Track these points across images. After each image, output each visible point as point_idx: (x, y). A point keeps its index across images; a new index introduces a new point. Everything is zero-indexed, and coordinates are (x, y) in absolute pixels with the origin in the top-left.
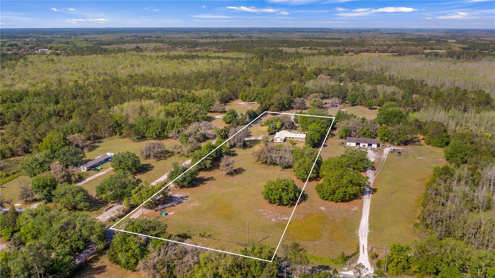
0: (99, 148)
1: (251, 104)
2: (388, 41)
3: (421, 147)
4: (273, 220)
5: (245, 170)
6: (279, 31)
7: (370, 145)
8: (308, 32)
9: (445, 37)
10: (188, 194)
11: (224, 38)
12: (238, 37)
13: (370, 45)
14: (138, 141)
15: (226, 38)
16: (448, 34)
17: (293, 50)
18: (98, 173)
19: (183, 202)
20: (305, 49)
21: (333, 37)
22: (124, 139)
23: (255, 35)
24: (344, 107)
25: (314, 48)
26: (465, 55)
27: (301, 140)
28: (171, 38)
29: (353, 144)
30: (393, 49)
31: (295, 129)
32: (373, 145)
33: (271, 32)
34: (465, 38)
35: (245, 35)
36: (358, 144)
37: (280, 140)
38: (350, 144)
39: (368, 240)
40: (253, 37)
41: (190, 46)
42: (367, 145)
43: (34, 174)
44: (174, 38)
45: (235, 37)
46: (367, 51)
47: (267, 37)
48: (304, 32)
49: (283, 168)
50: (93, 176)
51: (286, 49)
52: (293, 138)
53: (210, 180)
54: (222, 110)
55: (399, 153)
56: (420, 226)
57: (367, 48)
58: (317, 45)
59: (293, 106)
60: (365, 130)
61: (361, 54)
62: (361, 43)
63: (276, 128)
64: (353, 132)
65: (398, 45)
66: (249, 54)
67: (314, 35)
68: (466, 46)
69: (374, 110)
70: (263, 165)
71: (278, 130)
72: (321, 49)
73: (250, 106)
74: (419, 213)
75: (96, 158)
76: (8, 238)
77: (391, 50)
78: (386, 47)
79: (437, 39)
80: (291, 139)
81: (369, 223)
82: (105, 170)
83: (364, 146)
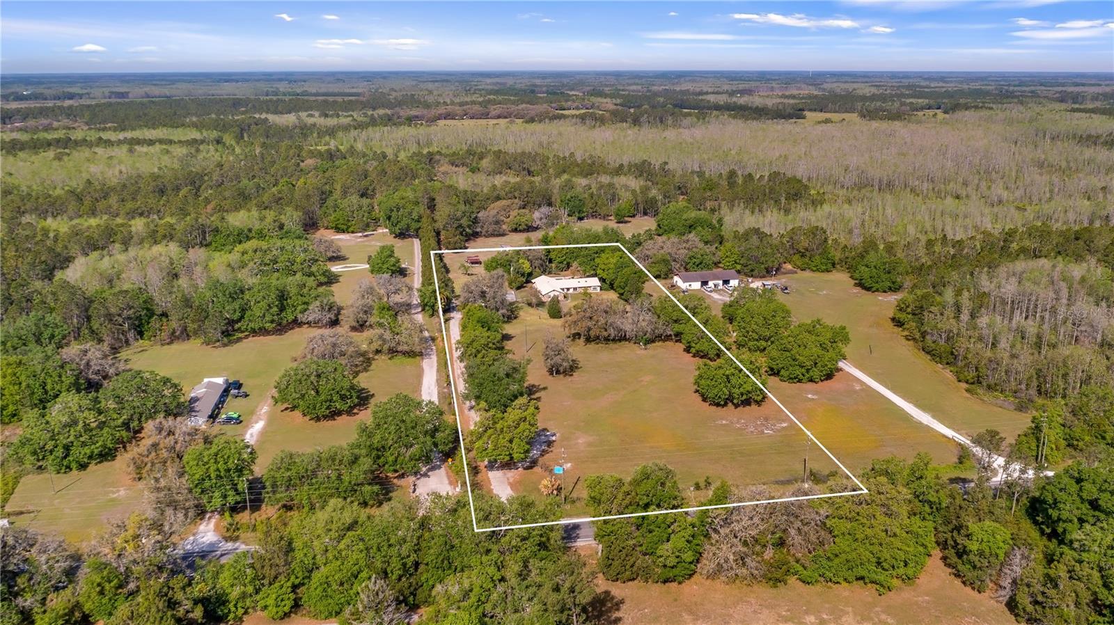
1: (366, 236)
2: (463, 95)
3: (796, 274)
4: (766, 432)
6: (179, 81)
7: (726, 282)
8: (258, 80)
9: (552, 86)
11: (46, 99)
12: (88, 94)
13: (438, 104)
14: (225, 345)
17: (290, 119)
18: (248, 427)
19: (554, 441)
20: (312, 116)
21: (324, 90)
23: (136, 92)
25: (330, 113)
27: (595, 290)
29: (696, 285)
30: (495, 110)
32: (731, 281)
34: (592, 88)
35: (106, 91)
36: (705, 283)
38: (690, 285)
39: (948, 428)
40: (130, 95)
42: (721, 282)
43: (75, 462)
45: (81, 96)
46: (448, 116)
49: (645, 344)
52: (575, 289)
53: (536, 392)
54: (334, 255)
55: (786, 289)
56: (980, 391)
57: (442, 110)
58: (327, 106)
59: (479, 230)
60: (699, 256)
61: (442, 123)
62: (412, 101)
63: (523, 275)
64: (673, 263)
65: (494, 102)
66: (203, 131)
67: (277, 88)
68: (619, 101)
69: (629, 225)
70: (592, 346)
71: (529, 277)
72: (352, 116)
73: (373, 240)
74: (948, 374)
75: (192, 395)
76: (286, 609)
77: (493, 113)
78: (477, 107)
79: (544, 89)
80: (571, 291)
81: (910, 402)
82: (254, 417)
83: (715, 285)
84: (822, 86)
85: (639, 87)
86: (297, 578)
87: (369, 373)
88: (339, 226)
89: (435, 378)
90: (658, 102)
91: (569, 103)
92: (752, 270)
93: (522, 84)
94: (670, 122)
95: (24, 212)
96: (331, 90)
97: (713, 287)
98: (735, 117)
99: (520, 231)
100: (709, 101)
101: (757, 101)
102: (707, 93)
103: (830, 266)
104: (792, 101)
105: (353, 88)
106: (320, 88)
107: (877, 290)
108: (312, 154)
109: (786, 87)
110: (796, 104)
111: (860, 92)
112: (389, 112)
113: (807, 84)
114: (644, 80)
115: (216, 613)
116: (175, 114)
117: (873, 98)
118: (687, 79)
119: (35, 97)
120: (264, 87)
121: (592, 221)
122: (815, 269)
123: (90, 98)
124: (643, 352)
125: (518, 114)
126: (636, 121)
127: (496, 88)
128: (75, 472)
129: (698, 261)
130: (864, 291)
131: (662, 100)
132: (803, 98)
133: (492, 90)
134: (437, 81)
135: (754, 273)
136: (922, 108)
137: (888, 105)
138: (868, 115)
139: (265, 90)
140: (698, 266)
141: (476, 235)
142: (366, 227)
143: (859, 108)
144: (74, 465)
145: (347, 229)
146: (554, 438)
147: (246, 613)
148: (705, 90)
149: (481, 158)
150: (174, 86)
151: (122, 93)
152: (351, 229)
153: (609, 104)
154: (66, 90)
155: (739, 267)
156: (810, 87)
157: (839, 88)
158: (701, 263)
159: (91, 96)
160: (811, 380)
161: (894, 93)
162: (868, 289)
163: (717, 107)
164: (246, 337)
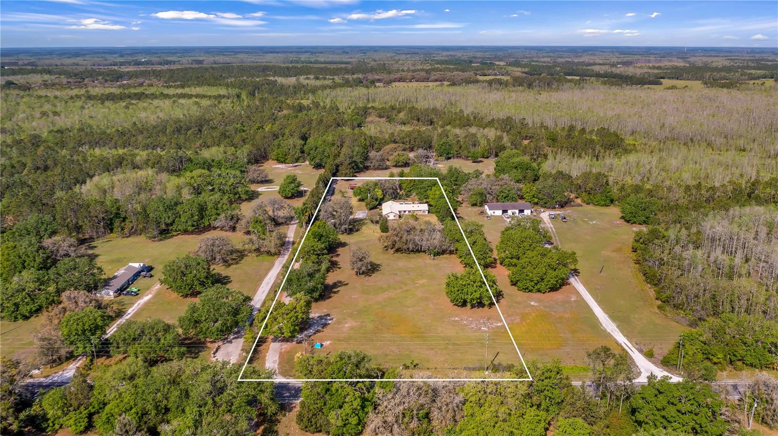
0: (100, 257)
1: (296, 166)
2: (419, 64)
3: (581, 207)
4: (482, 328)
5: (379, 265)
6: (240, 52)
7: (521, 211)
9: (488, 58)
10: (325, 311)
11: (153, 64)
12: (179, 61)
13: (398, 71)
14: (161, 240)
15: (158, 64)
16: (487, 53)
17: (292, 80)
18: (139, 298)
19: (329, 324)
20: (308, 78)
21: (330, 60)
22: (131, 239)
23: (208, 60)
24: (437, 162)
25: (321, 76)
26: (537, 82)
27: (421, 213)
28: (56, 66)
29: (499, 213)
30: (435, 75)
31: (399, 199)
32: (525, 211)
33: (227, 53)
34: (515, 59)
35: (190, 59)
36: (505, 211)
37: (394, 216)
38: (494, 212)
39: (625, 336)
40: (204, 62)
41: (108, 78)
42: (517, 211)
43: (21, 314)
44: (62, 65)
45: (174, 63)
46: (400, 80)
47: (228, 61)
48: (279, 53)
49: (434, 256)
50: (133, 304)
51: (280, 80)
52: (409, 211)
53: (339, 286)
54: (263, 179)
55: (565, 218)
56: (668, 308)
57: (398, 75)
58: (321, 72)
59: (369, 164)
60: (506, 191)
61: (394, 84)
62: (383, 68)
63: (376, 200)
64: (488, 196)
65: (438, 70)
66: (229, 89)
67: (300, 58)
68: (527, 70)
69: (480, 164)
70: (399, 255)
71: (380, 202)
72: (333, 79)
73: (297, 169)
74: (652, 292)
75: (116, 274)
76: (82, 428)
77: (433, 78)
78: (423, 74)
79: (479, 60)
80: (407, 213)
81: (606, 313)
82: (148, 292)
83: (513, 214)
84: (688, 60)
85: (549, 59)
86: (94, 408)
87: (238, 265)
88: (279, 159)
89: (278, 271)
90: (555, 71)
91: (490, 71)
92: (545, 203)
93: (465, 56)
94: (554, 86)
95: (83, 144)
96: (335, 60)
97: (511, 214)
98: (604, 83)
99: (399, 166)
100: (593, 71)
101: (630, 71)
102: (595, 64)
103: (608, 201)
104: (656, 71)
105: (351, 58)
106: (328, 58)
107: (635, 223)
108: (289, 107)
109: (660, 60)
110: (658, 74)
111: (714, 65)
112: (360, 76)
113: (678, 58)
114: (556, 54)
115: (41, 425)
116: (221, 76)
117: (724, 69)
118: (590, 53)
119: (147, 63)
120: (292, 57)
121: (456, 160)
122: (596, 203)
123: (180, 64)
124: (431, 261)
125: (450, 78)
126: (530, 86)
127: (447, 59)
128: (21, 321)
129: (505, 195)
130: (625, 223)
131: (558, 69)
132: (667, 69)
133: (441, 60)
134: (409, 54)
135: (547, 205)
136: (758, 78)
137: (730, 75)
138: (711, 83)
139: (291, 59)
140: (505, 198)
141: (367, 168)
142: (297, 160)
143: (707, 77)
144: (19, 317)
145: (284, 161)
146: (330, 322)
147: (61, 427)
148: (597, 61)
149: (399, 112)
150: (236, 56)
151: (200, 61)
152: (286, 161)
153: (517, 71)
154: (166, 59)
155: (536, 200)
156: (679, 60)
157: (699, 61)
158: (507, 197)
159: (181, 62)
160: (539, 291)
161: (741, 65)
162: (628, 221)
163: (598, 75)
164: (178, 234)
